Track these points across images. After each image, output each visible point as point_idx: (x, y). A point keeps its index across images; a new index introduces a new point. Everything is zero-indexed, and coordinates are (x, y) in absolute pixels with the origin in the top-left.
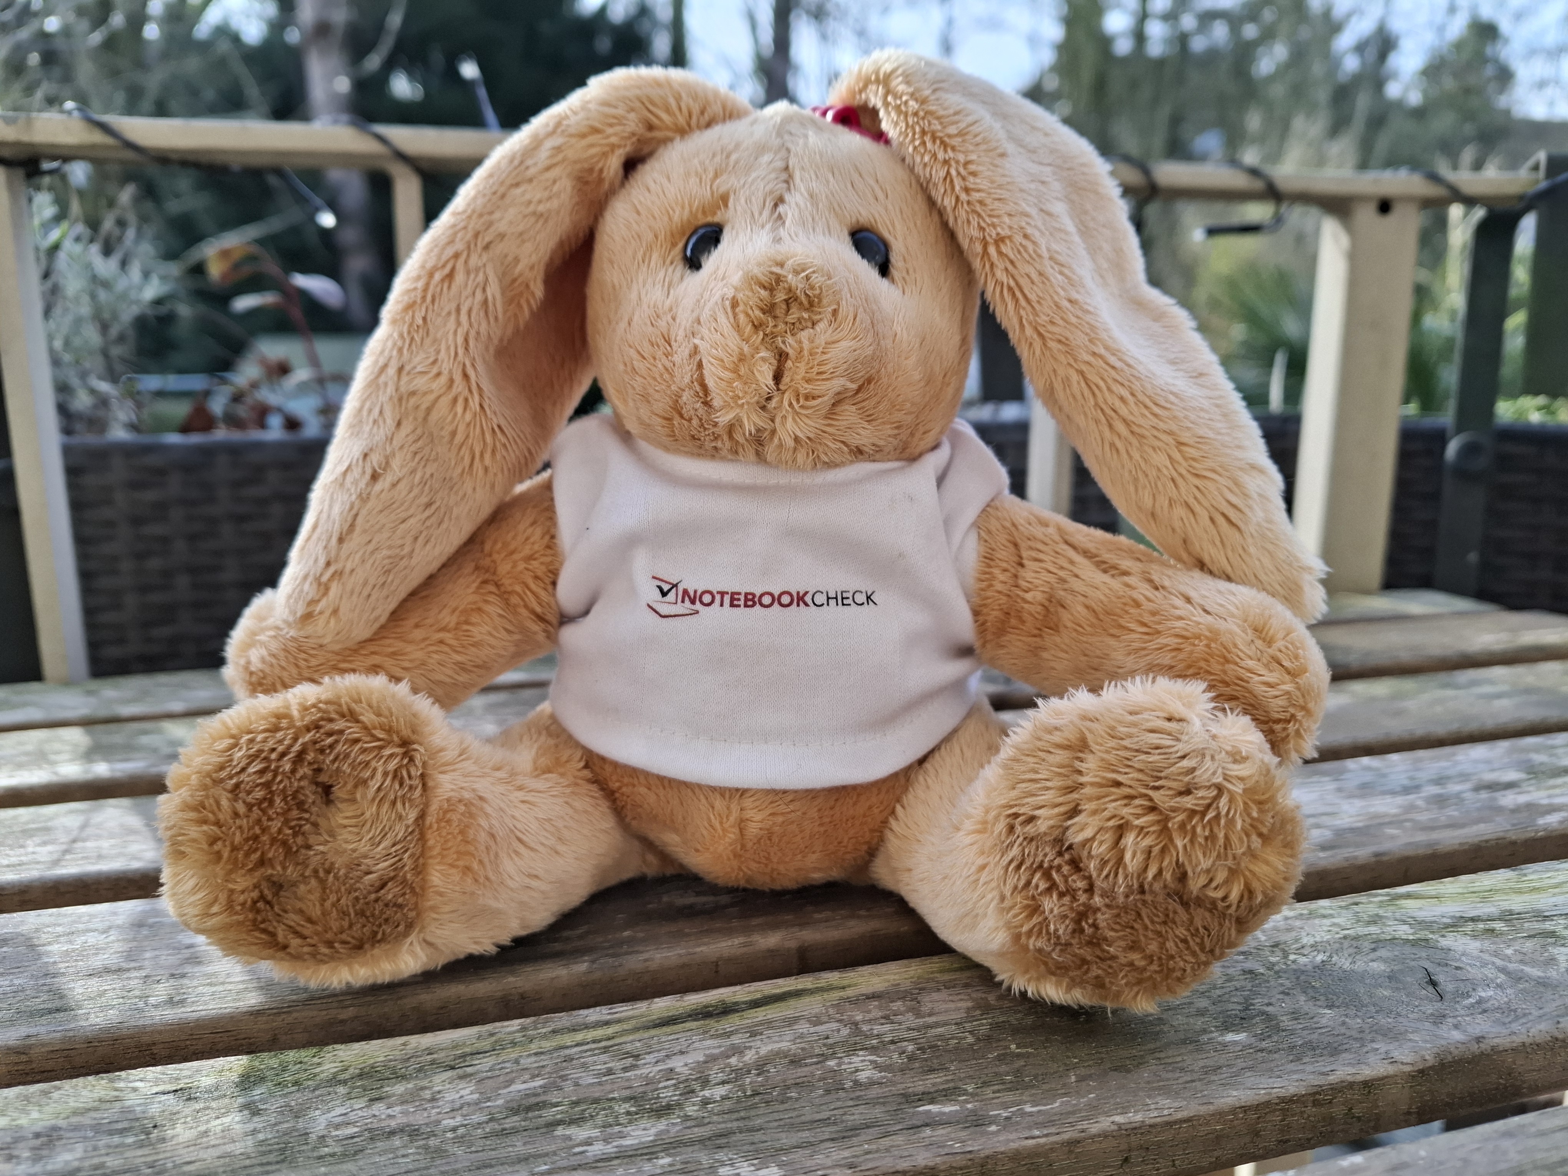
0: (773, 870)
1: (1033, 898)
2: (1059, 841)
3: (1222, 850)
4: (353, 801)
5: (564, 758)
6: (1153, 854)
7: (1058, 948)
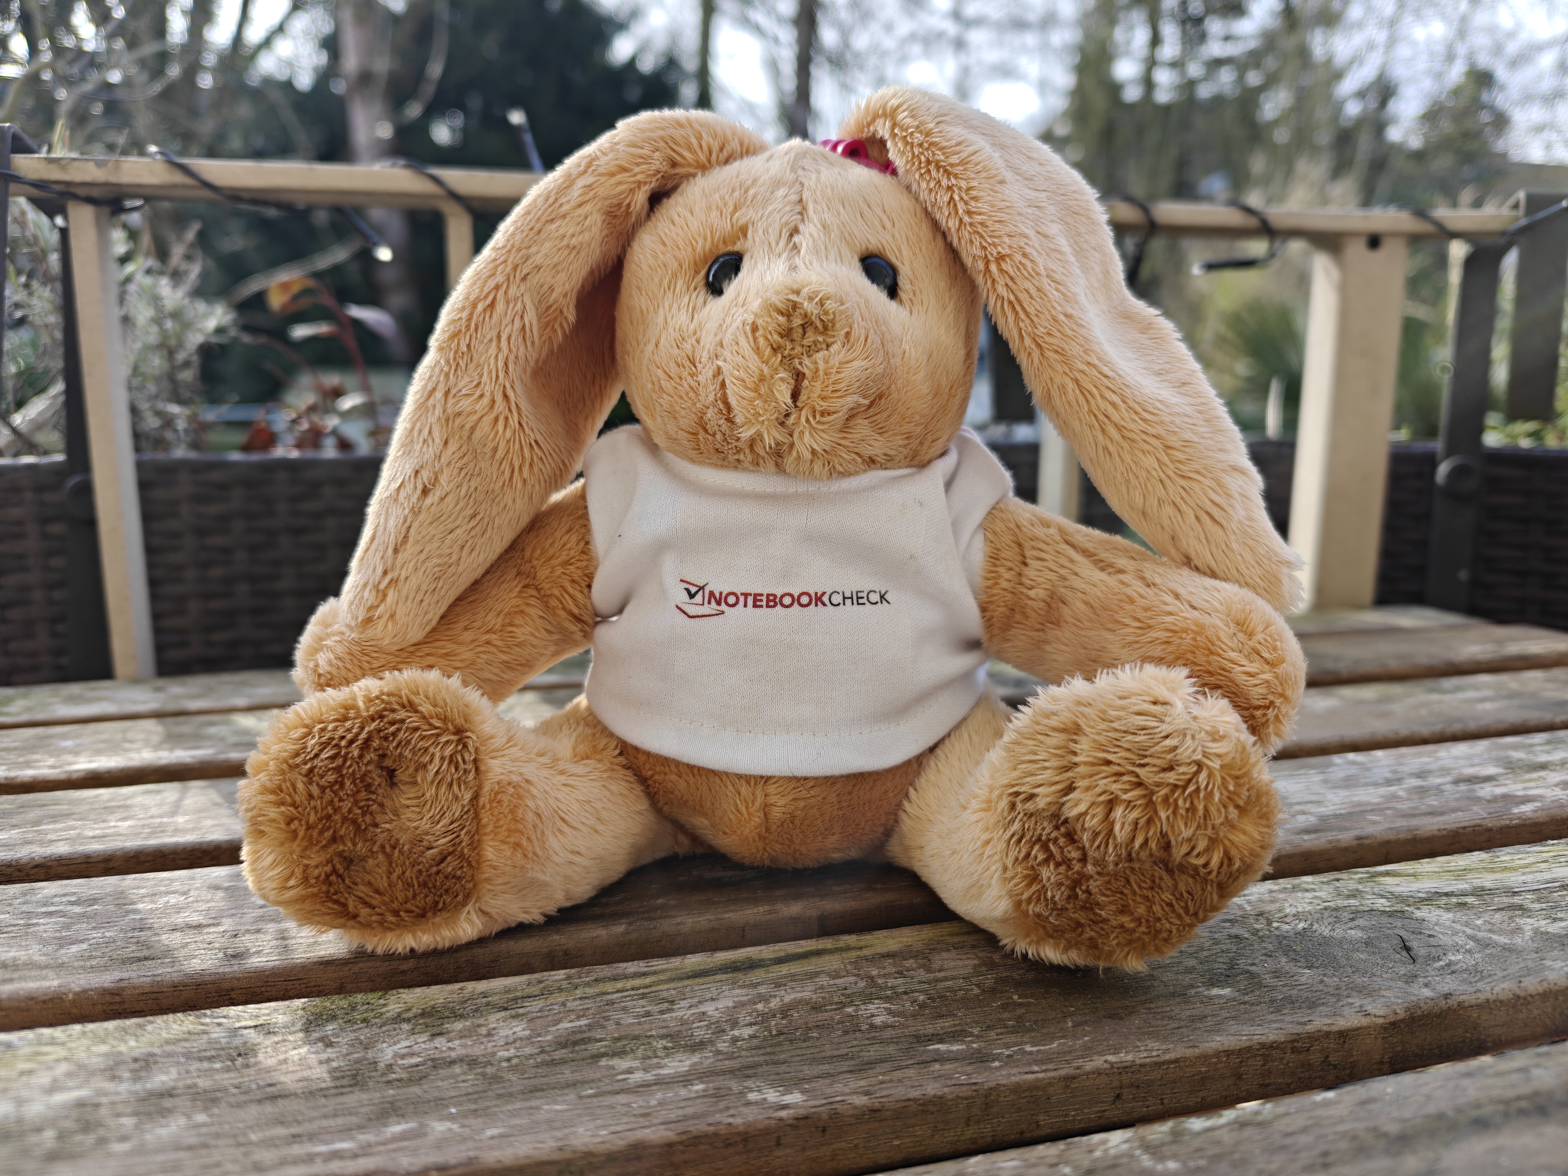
0: (795, 851)
1: (1033, 868)
2: (1056, 816)
3: (1202, 821)
4: (415, 783)
5: (601, 746)
6: (1140, 826)
7: (1055, 912)
